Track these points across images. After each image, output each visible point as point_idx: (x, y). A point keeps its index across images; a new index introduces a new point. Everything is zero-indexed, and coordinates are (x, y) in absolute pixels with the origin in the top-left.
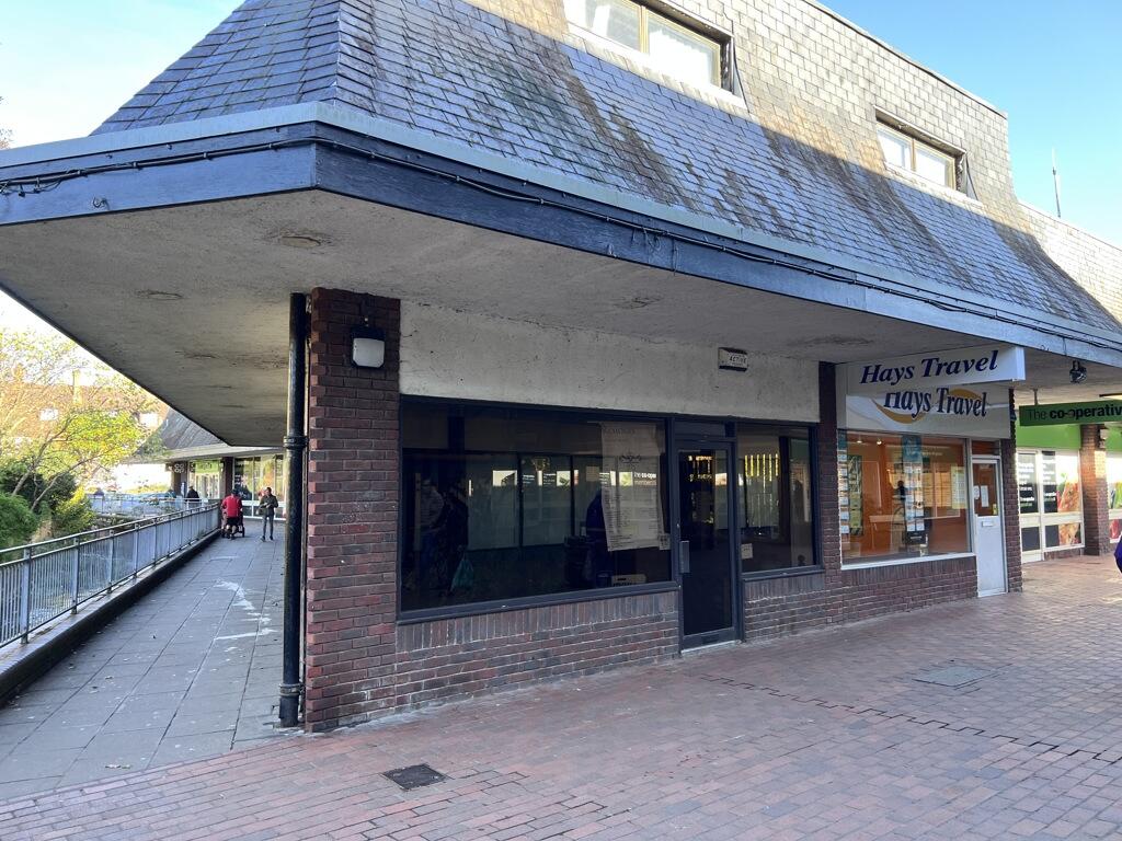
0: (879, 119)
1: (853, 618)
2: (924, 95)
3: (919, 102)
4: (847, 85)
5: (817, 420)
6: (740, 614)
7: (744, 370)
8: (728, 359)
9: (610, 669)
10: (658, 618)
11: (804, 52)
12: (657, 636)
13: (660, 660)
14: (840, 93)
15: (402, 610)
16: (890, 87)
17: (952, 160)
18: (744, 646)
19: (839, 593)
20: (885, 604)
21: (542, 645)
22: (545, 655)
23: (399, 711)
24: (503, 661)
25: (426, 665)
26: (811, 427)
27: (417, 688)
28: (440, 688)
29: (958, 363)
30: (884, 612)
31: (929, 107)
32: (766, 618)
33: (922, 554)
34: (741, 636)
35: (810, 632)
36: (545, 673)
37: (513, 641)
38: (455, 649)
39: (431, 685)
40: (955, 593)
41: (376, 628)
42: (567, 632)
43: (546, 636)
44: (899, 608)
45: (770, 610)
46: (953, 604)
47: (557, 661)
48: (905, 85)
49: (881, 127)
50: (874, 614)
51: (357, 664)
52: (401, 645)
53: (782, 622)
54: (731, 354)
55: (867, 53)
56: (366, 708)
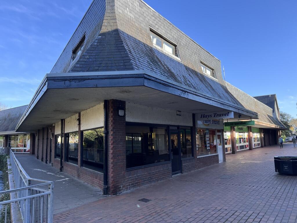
0: (201, 63)
1: (200, 168)
2: (208, 57)
3: (207, 59)
4: (196, 55)
5: (192, 126)
6: (181, 168)
7: (180, 115)
8: (178, 113)
9: (161, 180)
10: (168, 169)
11: (189, 48)
12: (168, 173)
13: (169, 178)
14: (194, 57)
15: (127, 168)
16: (202, 56)
17: (212, 71)
18: (182, 174)
19: (197, 162)
20: (204, 165)
21: (150, 175)
22: (150, 177)
23: (127, 190)
24: (143, 179)
25: (131, 180)
26: (191, 127)
27: (129, 185)
28: (134, 185)
29: (221, 114)
30: (204, 167)
31: (209, 60)
32: (186, 168)
33: (209, 154)
34: (181, 172)
35: (193, 171)
36: (150, 182)
37: (145, 174)
38: (135, 177)
39: (132, 184)
40: (216, 162)
41: (123, 172)
42: (154, 172)
43: (150, 173)
44: (207, 166)
45: (186, 167)
46: (215, 165)
47: (152, 179)
48: (205, 55)
49: (201, 64)
50: (203, 167)
51: (120, 180)
52: (127, 176)
53: (188, 169)
54: (179, 112)
55: (199, 49)
56: (121, 190)
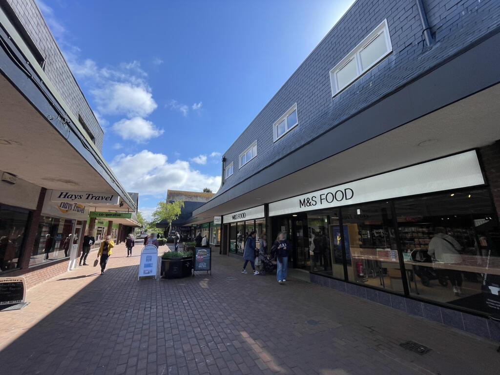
5: (35, 209)
7: (14, 184)
8: (8, 177)
26: (31, 212)
29: (99, 197)
54: (11, 176)
